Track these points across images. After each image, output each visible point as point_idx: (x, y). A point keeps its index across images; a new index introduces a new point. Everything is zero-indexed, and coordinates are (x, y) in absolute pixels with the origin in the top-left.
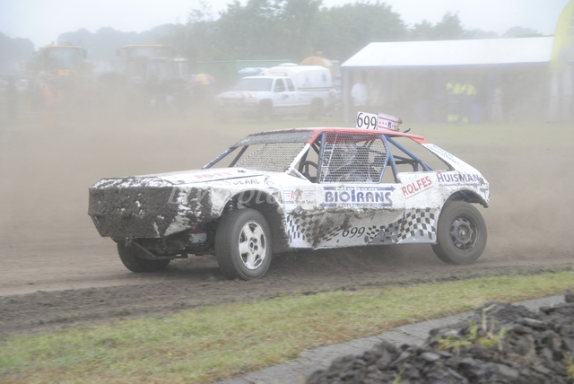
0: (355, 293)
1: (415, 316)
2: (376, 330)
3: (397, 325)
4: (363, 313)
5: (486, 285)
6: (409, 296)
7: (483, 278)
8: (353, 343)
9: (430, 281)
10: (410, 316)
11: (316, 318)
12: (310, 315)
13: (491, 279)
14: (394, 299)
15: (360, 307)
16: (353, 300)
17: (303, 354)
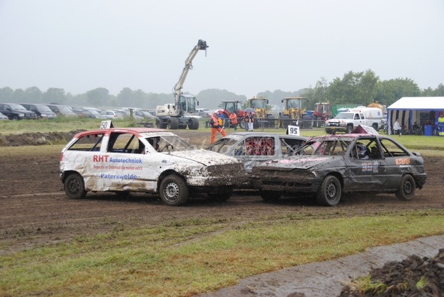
1: (426, 233)
2: (405, 239)
3: (416, 237)
4: (398, 230)
6: (422, 223)
8: (393, 245)
10: (423, 233)
11: (373, 231)
12: (371, 230)
14: (414, 224)
17: (367, 249)
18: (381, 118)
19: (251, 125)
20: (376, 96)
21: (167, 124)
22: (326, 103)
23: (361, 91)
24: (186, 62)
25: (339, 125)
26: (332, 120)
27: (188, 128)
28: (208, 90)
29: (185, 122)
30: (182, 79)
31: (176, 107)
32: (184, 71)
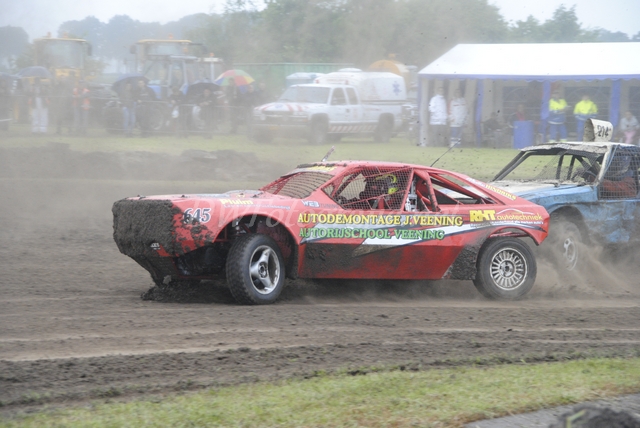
0: (417, 374)
4: (427, 402)
5: (592, 370)
6: (487, 381)
7: (588, 360)
9: (518, 361)
10: (487, 409)
12: (356, 403)
13: (599, 361)
14: (469, 385)
15: (423, 394)
16: (414, 385)
18: (400, 102)
23: (351, 24)
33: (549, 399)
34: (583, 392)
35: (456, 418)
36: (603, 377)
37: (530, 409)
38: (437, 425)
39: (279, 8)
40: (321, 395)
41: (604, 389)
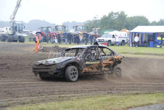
0: (119, 97)
1: (134, 106)
4: (119, 103)
5: (158, 96)
6: (134, 98)
10: (133, 105)
12: (103, 103)
14: (130, 100)
15: (119, 101)
16: (117, 99)
18: (126, 37)
19: (56, 41)
20: (126, 25)
21: (5, 39)
22: (98, 29)
23: (118, 22)
24: (17, 3)
25: (103, 41)
26: (100, 38)
27: (18, 41)
28: (34, 20)
29: (16, 38)
30: (15, 13)
31: (11, 29)
32: (16, 8)
33: (147, 103)
34: (155, 102)
35: (125, 107)
36: (160, 98)
37: (143, 106)
38: (121, 109)
39: (103, 19)
40: (96, 101)
41: (160, 101)
